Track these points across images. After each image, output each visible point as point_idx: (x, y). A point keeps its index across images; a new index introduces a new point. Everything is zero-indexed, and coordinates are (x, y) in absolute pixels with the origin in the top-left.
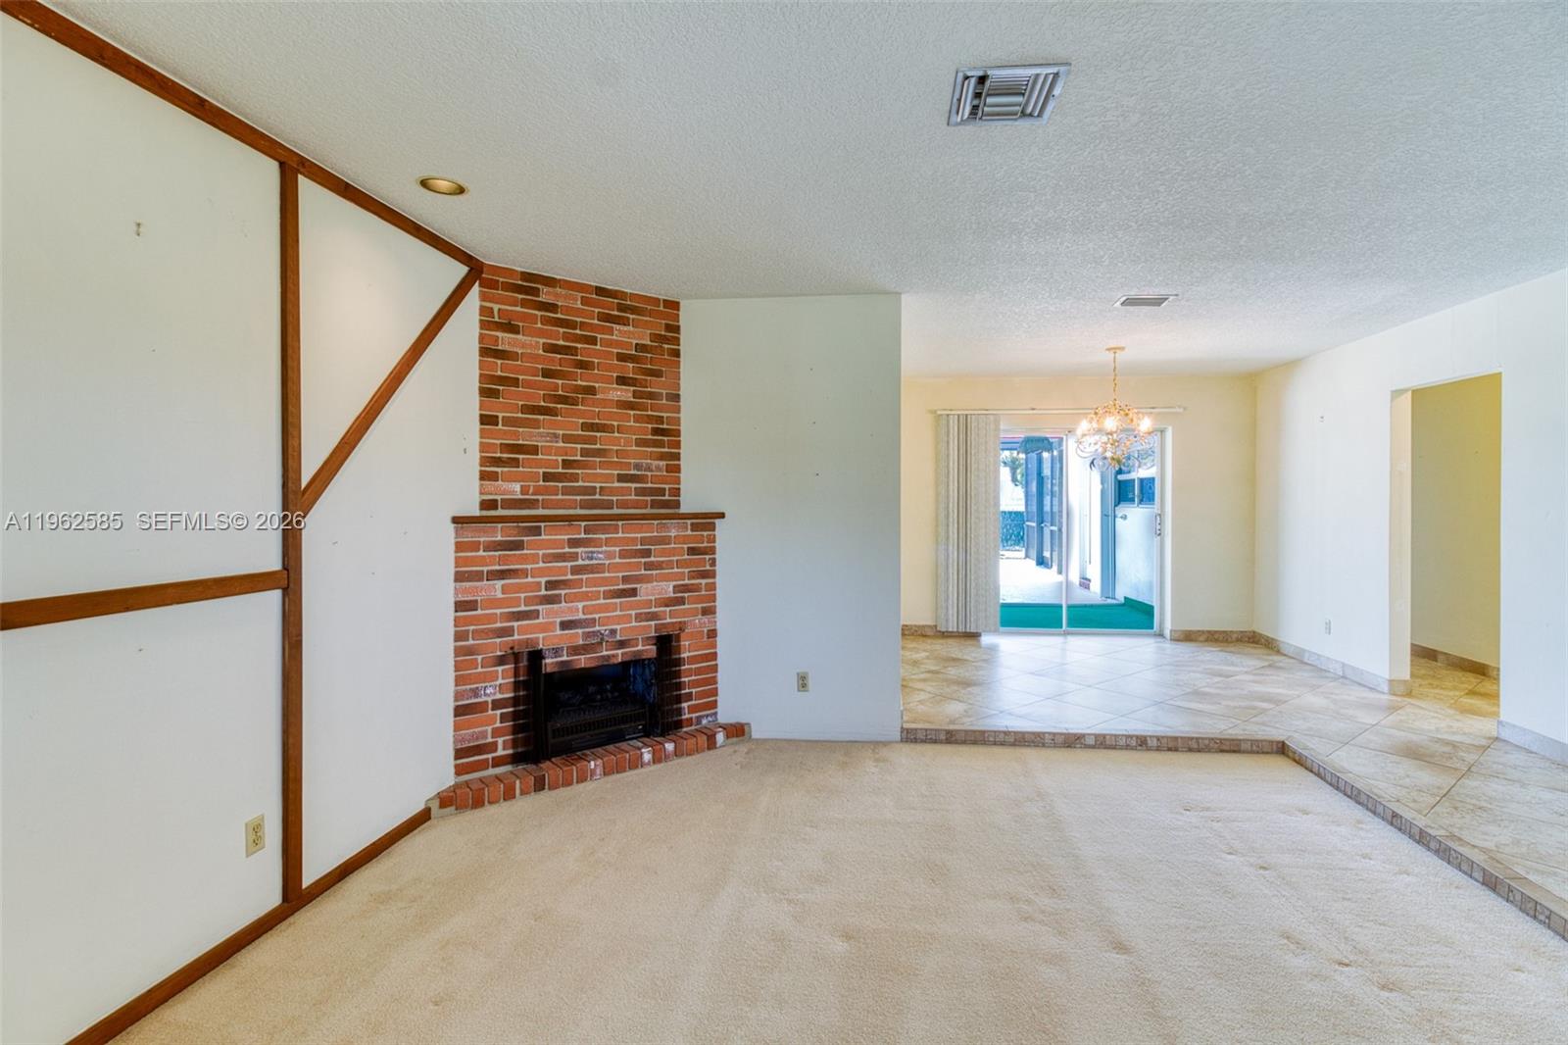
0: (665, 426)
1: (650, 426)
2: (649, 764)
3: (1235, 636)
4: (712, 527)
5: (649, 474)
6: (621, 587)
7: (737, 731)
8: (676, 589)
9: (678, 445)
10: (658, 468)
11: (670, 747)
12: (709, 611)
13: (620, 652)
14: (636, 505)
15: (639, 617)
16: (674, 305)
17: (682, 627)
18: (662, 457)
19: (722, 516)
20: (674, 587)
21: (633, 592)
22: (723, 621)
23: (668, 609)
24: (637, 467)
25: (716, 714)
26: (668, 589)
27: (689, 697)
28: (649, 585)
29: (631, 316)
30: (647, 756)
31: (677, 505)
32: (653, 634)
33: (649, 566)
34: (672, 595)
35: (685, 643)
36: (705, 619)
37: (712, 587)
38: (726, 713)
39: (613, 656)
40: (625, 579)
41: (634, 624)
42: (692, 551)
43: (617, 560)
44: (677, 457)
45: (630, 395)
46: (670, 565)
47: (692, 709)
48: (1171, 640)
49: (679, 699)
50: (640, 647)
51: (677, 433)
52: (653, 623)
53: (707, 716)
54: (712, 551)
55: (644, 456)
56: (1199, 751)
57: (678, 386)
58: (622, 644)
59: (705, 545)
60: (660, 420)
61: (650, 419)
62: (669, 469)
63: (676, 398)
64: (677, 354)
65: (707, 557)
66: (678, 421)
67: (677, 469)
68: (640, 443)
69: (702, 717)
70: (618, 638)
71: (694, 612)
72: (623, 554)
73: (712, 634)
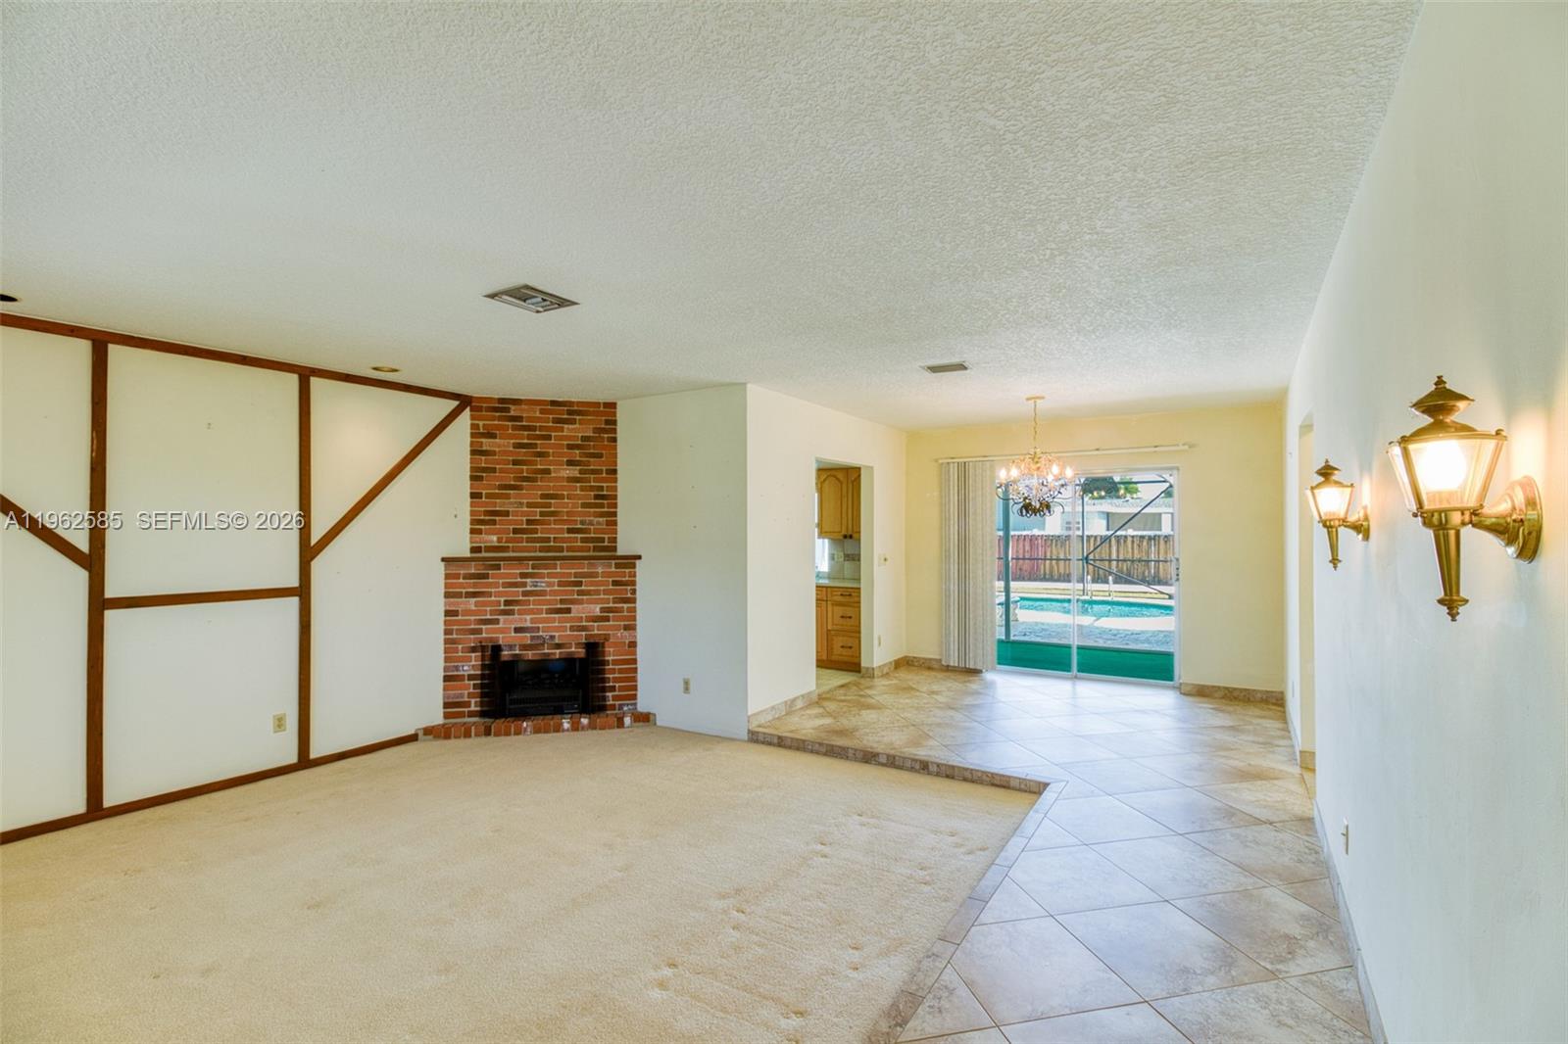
0: (605, 493)
1: (592, 493)
2: (568, 730)
4: (634, 566)
5: (592, 527)
6: (559, 606)
7: (645, 718)
8: (603, 610)
9: (615, 506)
10: (599, 523)
11: (585, 721)
12: (631, 628)
13: (558, 651)
14: (580, 549)
15: (572, 628)
16: (613, 405)
17: (607, 638)
18: (602, 515)
19: (639, 557)
20: (601, 608)
21: (568, 611)
22: (642, 635)
23: (596, 624)
24: (582, 523)
25: (635, 704)
26: (596, 610)
27: (613, 689)
28: (580, 607)
29: (578, 417)
30: (566, 725)
31: (615, 549)
32: (584, 641)
33: (580, 593)
34: (599, 614)
35: (609, 649)
36: (626, 633)
37: (634, 610)
38: (642, 705)
39: (552, 654)
40: (562, 601)
41: (569, 633)
42: (615, 583)
43: (556, 588)
44: (615, 514)
45: (577, 472)
46: (597, 592)
47: (615, 698)
48: (1182, 694)
49: (604, 690)
50: (573, 649)
51: (615, 497)
52: (584, 633)
53: (628, 705)
54: (633, 583)
55: (589, 514)
56: (973, 781)
57: (615, 463)
58: (559, 646)
59: (627, 578)
60: (601, 488)
61: (592, 488)
62: (608, 523)
63: (615, 472)
64: (615, 440)
65: (629, 588)
66: (615, 489)
67: (615, 523)
68: (584, 505)
69: (624, 705)
70: (557, 641)
71: (618, 628)
72: (560, 584)
73: (633, 644)
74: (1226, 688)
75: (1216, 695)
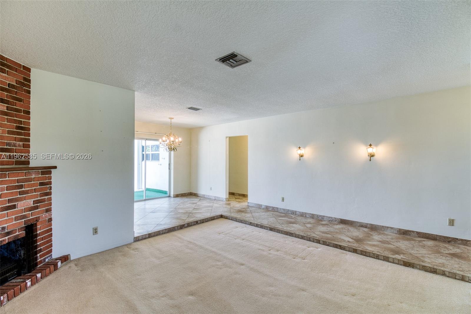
0: (22, 126)
1: (15, 125)
2: (30, 287)
3: (187, 194)
4: (50, 173)
5: (15, 148)
6: (8, 205)
7: (65, 259)
8: (34, 202)
9: (29, 135)
10: (19, 146)
11: (39, 275)
12: (49, 210)
13: (7, 238)
14: (8, 163)
15: (16, 219)
16: (29, 70)
17: (37, 219)
18: (21, 140)
19: (55, 167)
20: (33, 201)
21: (14, 207)
22: (54, 214)
23: (30, 212)
24: (8, 144)
25: (51, 255)
26: (30, 203)
27: (40, 251)
28: (22, 202)
29: (7, 69)
30: (29, 284)
31: (28, 163)
32: (24, 226)
33: (21, 193)
34: (32, 205)
35: (39, 227)
36: (47, 214)
37: (50, 199)
38: (56, 253)
39: (4, 240)
40: (9, 201)
41: (14, 222)
42: (41, 184)
43: (6, 192)
44: (28, 140)
45: (5, 108)
46: (31, 191)
47: (41, 256)
48: (173, 197)
49: (36, 253)
50: (17, 233)
51: (29, 129)
52: (23, 220)
53: (48, 257)
54: (50, 183)
55: (11, 139)
57: (29, 108)
58: (8, 234)
59: (47, 181)
60: (21, 122)
61: (15, 121)
62: (24, 146)
63: (28, 113)
64: (29, 92)
65: (48, 186)
66: (29, 124)
67: (28, 146)
68: (9, 132)
69: (46, 258)
70: (6, 231)
71: (42, 212)
72: (8, 189)
73: (50, 220)
74: (182, 194)
75: (180, 196)
